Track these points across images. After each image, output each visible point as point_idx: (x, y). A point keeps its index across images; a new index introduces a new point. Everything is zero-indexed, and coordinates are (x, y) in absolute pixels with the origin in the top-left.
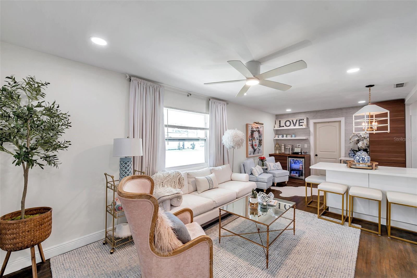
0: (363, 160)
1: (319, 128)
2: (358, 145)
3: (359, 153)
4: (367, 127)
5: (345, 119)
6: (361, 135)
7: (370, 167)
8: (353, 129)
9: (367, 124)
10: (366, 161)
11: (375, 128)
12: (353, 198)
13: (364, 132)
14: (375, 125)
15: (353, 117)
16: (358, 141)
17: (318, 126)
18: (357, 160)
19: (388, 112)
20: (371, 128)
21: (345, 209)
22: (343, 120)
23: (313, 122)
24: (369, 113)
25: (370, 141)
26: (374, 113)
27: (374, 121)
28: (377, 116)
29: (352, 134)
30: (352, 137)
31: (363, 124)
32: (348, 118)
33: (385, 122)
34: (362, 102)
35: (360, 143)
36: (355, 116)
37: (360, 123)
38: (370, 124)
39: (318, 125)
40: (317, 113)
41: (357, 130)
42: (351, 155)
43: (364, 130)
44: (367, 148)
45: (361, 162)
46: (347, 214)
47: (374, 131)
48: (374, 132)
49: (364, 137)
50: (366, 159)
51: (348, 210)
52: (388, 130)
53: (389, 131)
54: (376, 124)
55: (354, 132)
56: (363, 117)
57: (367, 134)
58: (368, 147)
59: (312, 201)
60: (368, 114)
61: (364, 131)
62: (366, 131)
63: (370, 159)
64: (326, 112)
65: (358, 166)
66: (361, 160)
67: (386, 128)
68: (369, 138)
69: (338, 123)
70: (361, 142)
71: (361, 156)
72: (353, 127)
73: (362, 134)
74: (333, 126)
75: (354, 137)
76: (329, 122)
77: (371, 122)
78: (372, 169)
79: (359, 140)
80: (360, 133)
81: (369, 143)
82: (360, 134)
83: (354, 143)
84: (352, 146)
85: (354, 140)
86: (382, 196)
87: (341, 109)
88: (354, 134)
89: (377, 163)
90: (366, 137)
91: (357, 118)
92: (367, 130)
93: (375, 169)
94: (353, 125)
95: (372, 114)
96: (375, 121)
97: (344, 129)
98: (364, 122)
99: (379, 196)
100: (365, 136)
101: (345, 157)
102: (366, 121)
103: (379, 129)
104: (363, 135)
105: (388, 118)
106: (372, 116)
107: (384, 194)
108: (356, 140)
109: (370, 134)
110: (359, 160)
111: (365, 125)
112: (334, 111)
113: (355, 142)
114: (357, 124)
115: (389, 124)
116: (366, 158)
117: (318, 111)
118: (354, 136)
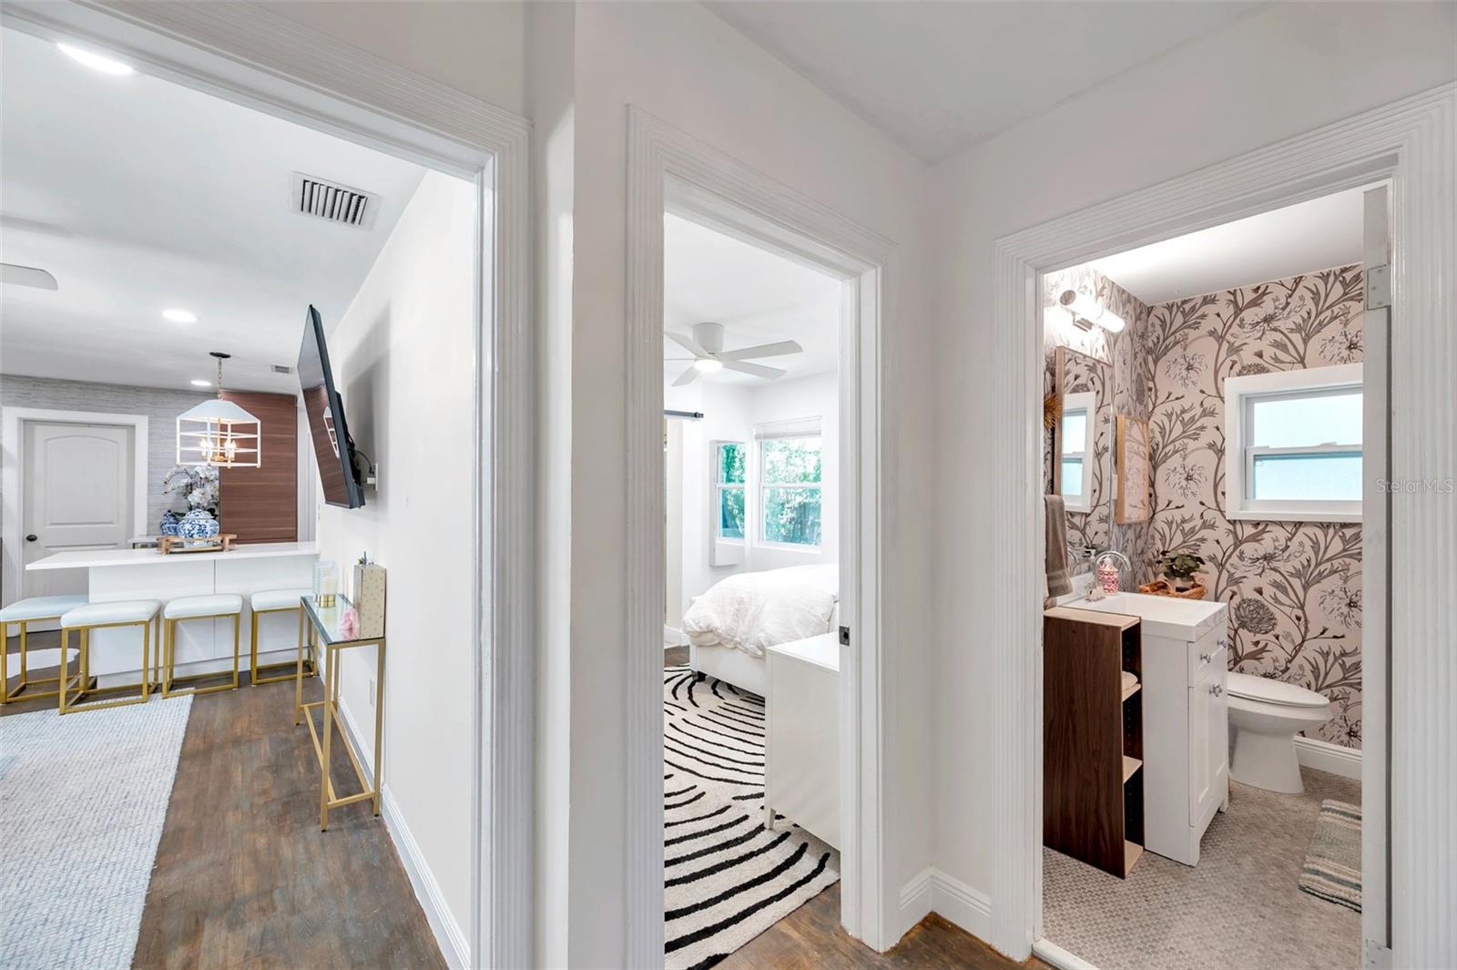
0: (202, 531)
1: (48, 440)
2: (190, 498)
3: (190, 516)
4: (212, 451)
5: (150, 422)
6: (199, 471)
7: (219, 548)
8: (176, 453)
9: (211, 445)
10: (209, 533)
11: (231, 455)
12: (173, 624)
13: (205, 464)
14: (231, 449)
15: (175, 423)
16: (190, 488)
17: (40, 431)
18: (187, 532)
19: (259, 422)
20: (222, 454)
21: (151, 664)
22: (142, 423)
23: (20, 419)
24: (217, 419)
25: (222, 489)
26: (230, 421)
27: (229, 438)
28: (236, 428)
29: (171, 468)
30: (171, 477)
31: (203, 443)
32: (159, 419)
33: (252, 443)
34: (201, 383)
35: (194, 492)
36: (182, 421)
37: (195, 441)
38: (219, 445)
39: (39, 429)
40: (37, 388)
41: (186, 455)
42: (168, 528)
43: (204, 459)
44: (213, 507)
45: (196, 536)
46: (156, 679)
47: (229, 462)
48: (229, 465)
49: (206, 478)
50: (208, 529)
51: (161, 664)
52: (256, 462)
53: (258, 465)
54: (234, 445)
55: (178, 462)
56: (203, 426)
57: (214, 468)
58: (216, 504)
59: (25, 685)
60: (215, 420)
61: (206, 460)
62: (209, 461)
63: (218, 527)
64: (81, 388)
65: (187, 547)
66: (195, 531)
67: (252, 458)
68: (218, 482)
69: (123, 432)
70: (198, 490)
71: (197, 522)
72: (175, 449)
73: (201, 468)
74: (110, 441)
75: (178, 476)
76: (89, 425)
77: (223, 441)
78: (222, 550)
79: (191, 485)
80: (195, 466)
81: (218, 493)
82: (196, 469)
83: (178, 493)
84: (170, 501)
85: (176, 486)
86: (241, 604)
87: (137, 389)
88: (178, 466)
89: (234, 537)
90: (212, 478)
91: (187, 425)
92: (213, 460)
93: (230, 550)
94: (175, 443)
95: (224, 421)
96: (232, 440)
97: (147, 450)
98: (206, 438)
99: (233, 605)
100: (208, 474)
101: (148, 535)
102: (209, 436)
103: (238, 458)
104: (203, 471)
105: (258, 436)
106: (224, 428)
107: (246, 602)
108: (183, 485)
109: (221, 469)
110: (192, 532)
111: (207, 447)
112: (112, 391)
113: (181, 490)
114: (187, 441)
115: (259, 450)
116: (208, 525)
117: (43, 379)
118: (178, 473)
